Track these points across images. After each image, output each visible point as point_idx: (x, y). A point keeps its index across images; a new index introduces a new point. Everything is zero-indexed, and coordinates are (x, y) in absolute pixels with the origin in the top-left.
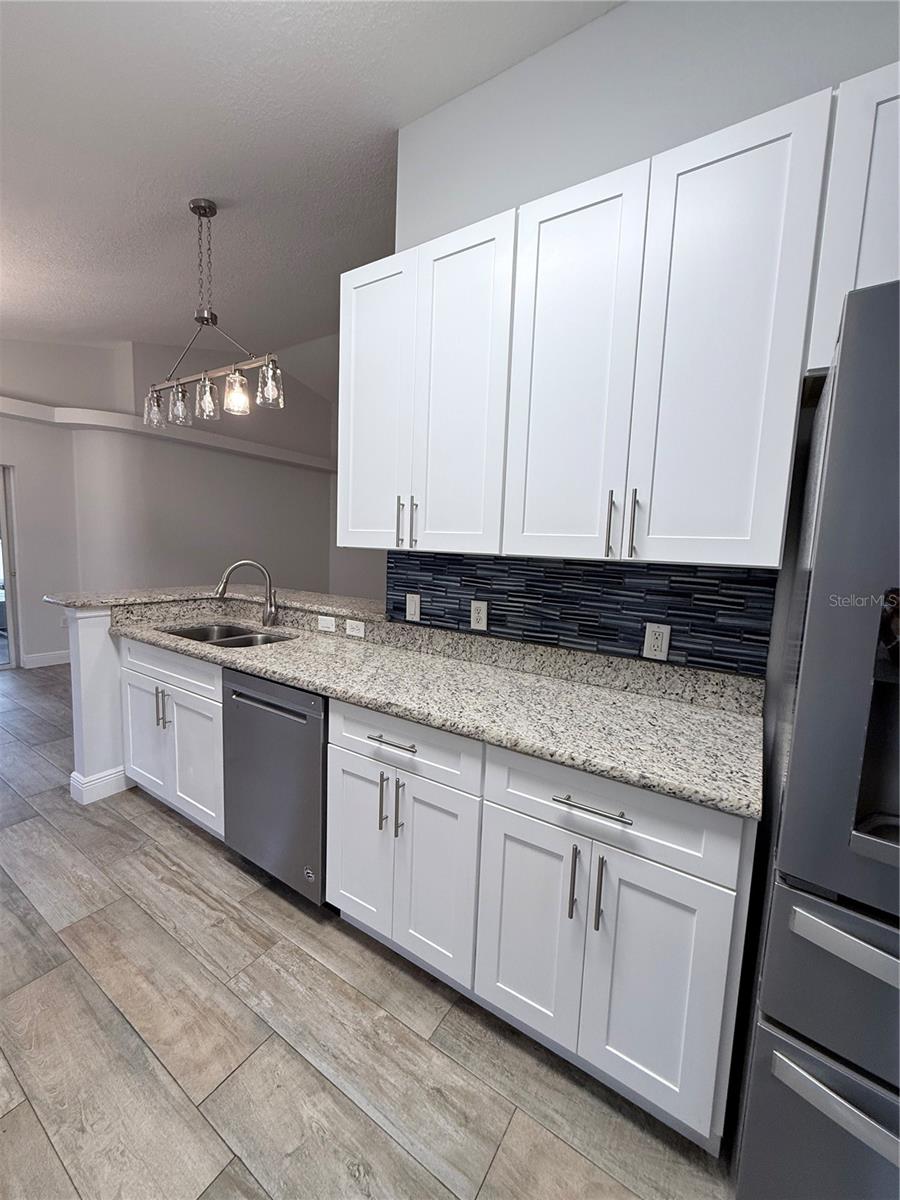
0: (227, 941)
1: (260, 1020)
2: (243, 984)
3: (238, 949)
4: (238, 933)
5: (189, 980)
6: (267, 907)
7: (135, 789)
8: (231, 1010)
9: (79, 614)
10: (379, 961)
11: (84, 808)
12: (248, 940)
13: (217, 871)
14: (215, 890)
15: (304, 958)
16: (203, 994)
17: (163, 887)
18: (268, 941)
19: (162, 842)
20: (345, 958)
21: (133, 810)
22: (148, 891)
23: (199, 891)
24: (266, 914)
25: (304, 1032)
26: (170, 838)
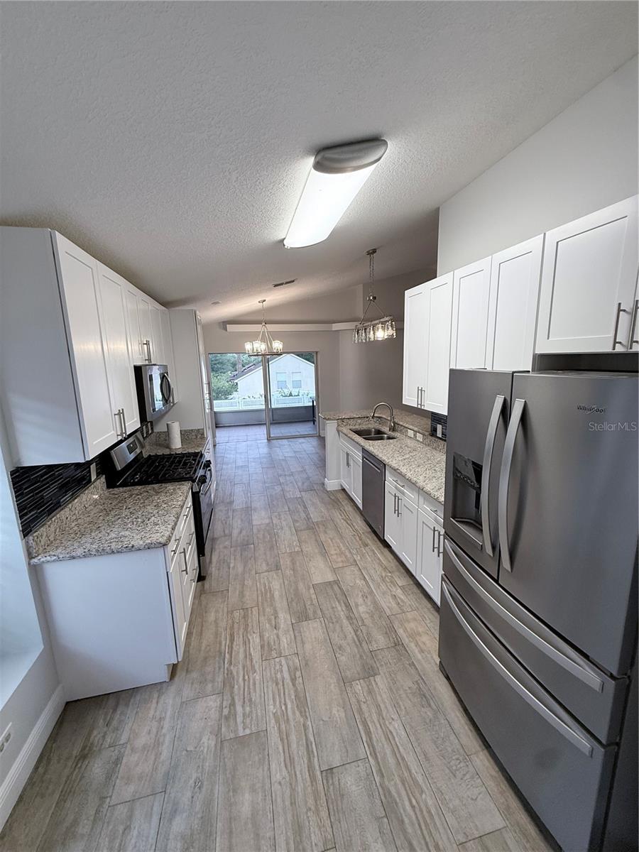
0: (355, 541)
1: (355, 561)
2: (354, 552)
3: (357, 543)
4: (358, 540)
5: (341, 545)
6: (370, 537)
7: (344, 490)
8: (349, 555)
9: (327, 422)
10: (397, 563)
11: (328, 492)
12: (360, 542)
13: (359, 522)
14: (356, 527)
15: (374, 553)
16: (343, 549)
17: (342, 521)
18: (367, 545)
19: (346, 508)
20: (387, 558)
21: (341, 496)
22: (338, 521)
23: (352, 525)
24: (369, 538)
25: (365, 568)
26: (349, 508)
